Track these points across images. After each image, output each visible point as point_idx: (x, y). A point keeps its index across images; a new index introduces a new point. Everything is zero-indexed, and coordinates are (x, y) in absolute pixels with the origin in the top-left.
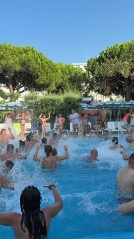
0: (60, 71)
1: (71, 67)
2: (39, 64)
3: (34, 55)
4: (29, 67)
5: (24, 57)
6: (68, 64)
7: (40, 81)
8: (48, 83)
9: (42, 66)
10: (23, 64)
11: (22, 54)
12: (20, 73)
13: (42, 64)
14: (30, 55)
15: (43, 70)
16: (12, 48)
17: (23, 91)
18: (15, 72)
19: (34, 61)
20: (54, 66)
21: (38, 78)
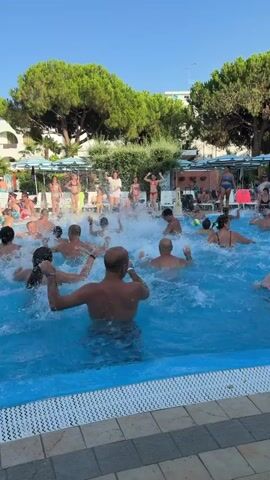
0: (144, 105)
1: (163, 99)
2: (110, 94)
3: (103, 78)
4: (94, 98)
5: (85, 82)
6: (157, 94)
7: (112, 123)
8: (125, 126)
9: (116, 97)
10: (84, 94)
11: (82, 76)
12: (79, 109)
13: (116, 93)
14: (96, 78)
15: (118, 103)
16: (66, 67)
17: (85, 140)
18: (72, 108)
19: (101, 89)
20: (136, 97)
21: (108, 117)
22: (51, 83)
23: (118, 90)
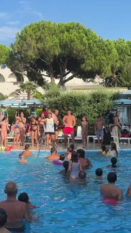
2: (84, 45)
3: (79, 33)
4: (72, 49)
5: (65, 37)
7: (87, 67)
8: (97, 68)
9: (89, 47)
10: (64, 46)
11: (63, 32)
13: (89, 44)
14: (74, 34)
15: (91, 52)
16: (52, 26)
18: (55, 57)
19: (78, 42)
20: (106, 46)
21: (84, 62)
22: (40, 38)
23: (91, 41)
